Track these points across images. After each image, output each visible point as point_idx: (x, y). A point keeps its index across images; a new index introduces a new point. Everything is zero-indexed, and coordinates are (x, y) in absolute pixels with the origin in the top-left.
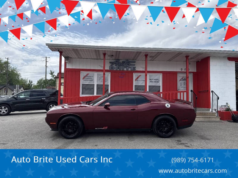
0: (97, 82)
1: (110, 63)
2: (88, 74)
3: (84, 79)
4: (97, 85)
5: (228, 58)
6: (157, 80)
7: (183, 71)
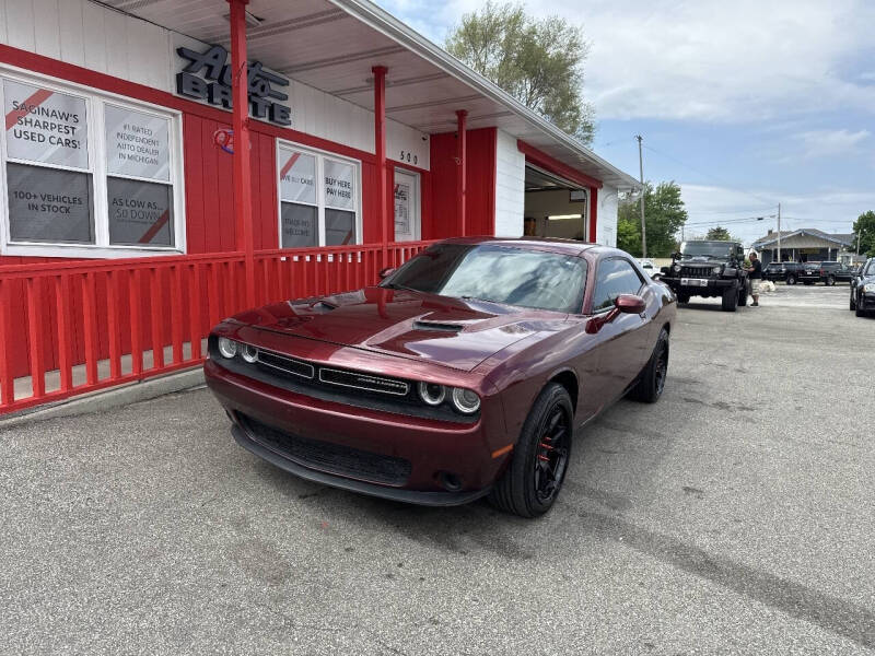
0: (108, 157)
1: (180, 52)
2: (43, 95)
3: (17, 127)
4: (109, 178)
5: (519, 141)
6: (347, 185)
7: (405, 161)
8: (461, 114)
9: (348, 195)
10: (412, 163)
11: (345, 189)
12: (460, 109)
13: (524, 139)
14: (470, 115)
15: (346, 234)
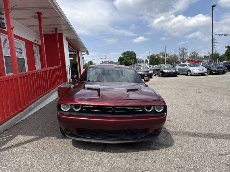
5: (66, 37)
6: (20, 49)
7: (35, 42)
8: (56, 29)
9: (21, 53)
10: (36, 43)
11: (21, 51)
12: (56, 27)
13: (67, 37)
14: (58, 29)
15: (22, 66)
